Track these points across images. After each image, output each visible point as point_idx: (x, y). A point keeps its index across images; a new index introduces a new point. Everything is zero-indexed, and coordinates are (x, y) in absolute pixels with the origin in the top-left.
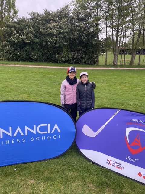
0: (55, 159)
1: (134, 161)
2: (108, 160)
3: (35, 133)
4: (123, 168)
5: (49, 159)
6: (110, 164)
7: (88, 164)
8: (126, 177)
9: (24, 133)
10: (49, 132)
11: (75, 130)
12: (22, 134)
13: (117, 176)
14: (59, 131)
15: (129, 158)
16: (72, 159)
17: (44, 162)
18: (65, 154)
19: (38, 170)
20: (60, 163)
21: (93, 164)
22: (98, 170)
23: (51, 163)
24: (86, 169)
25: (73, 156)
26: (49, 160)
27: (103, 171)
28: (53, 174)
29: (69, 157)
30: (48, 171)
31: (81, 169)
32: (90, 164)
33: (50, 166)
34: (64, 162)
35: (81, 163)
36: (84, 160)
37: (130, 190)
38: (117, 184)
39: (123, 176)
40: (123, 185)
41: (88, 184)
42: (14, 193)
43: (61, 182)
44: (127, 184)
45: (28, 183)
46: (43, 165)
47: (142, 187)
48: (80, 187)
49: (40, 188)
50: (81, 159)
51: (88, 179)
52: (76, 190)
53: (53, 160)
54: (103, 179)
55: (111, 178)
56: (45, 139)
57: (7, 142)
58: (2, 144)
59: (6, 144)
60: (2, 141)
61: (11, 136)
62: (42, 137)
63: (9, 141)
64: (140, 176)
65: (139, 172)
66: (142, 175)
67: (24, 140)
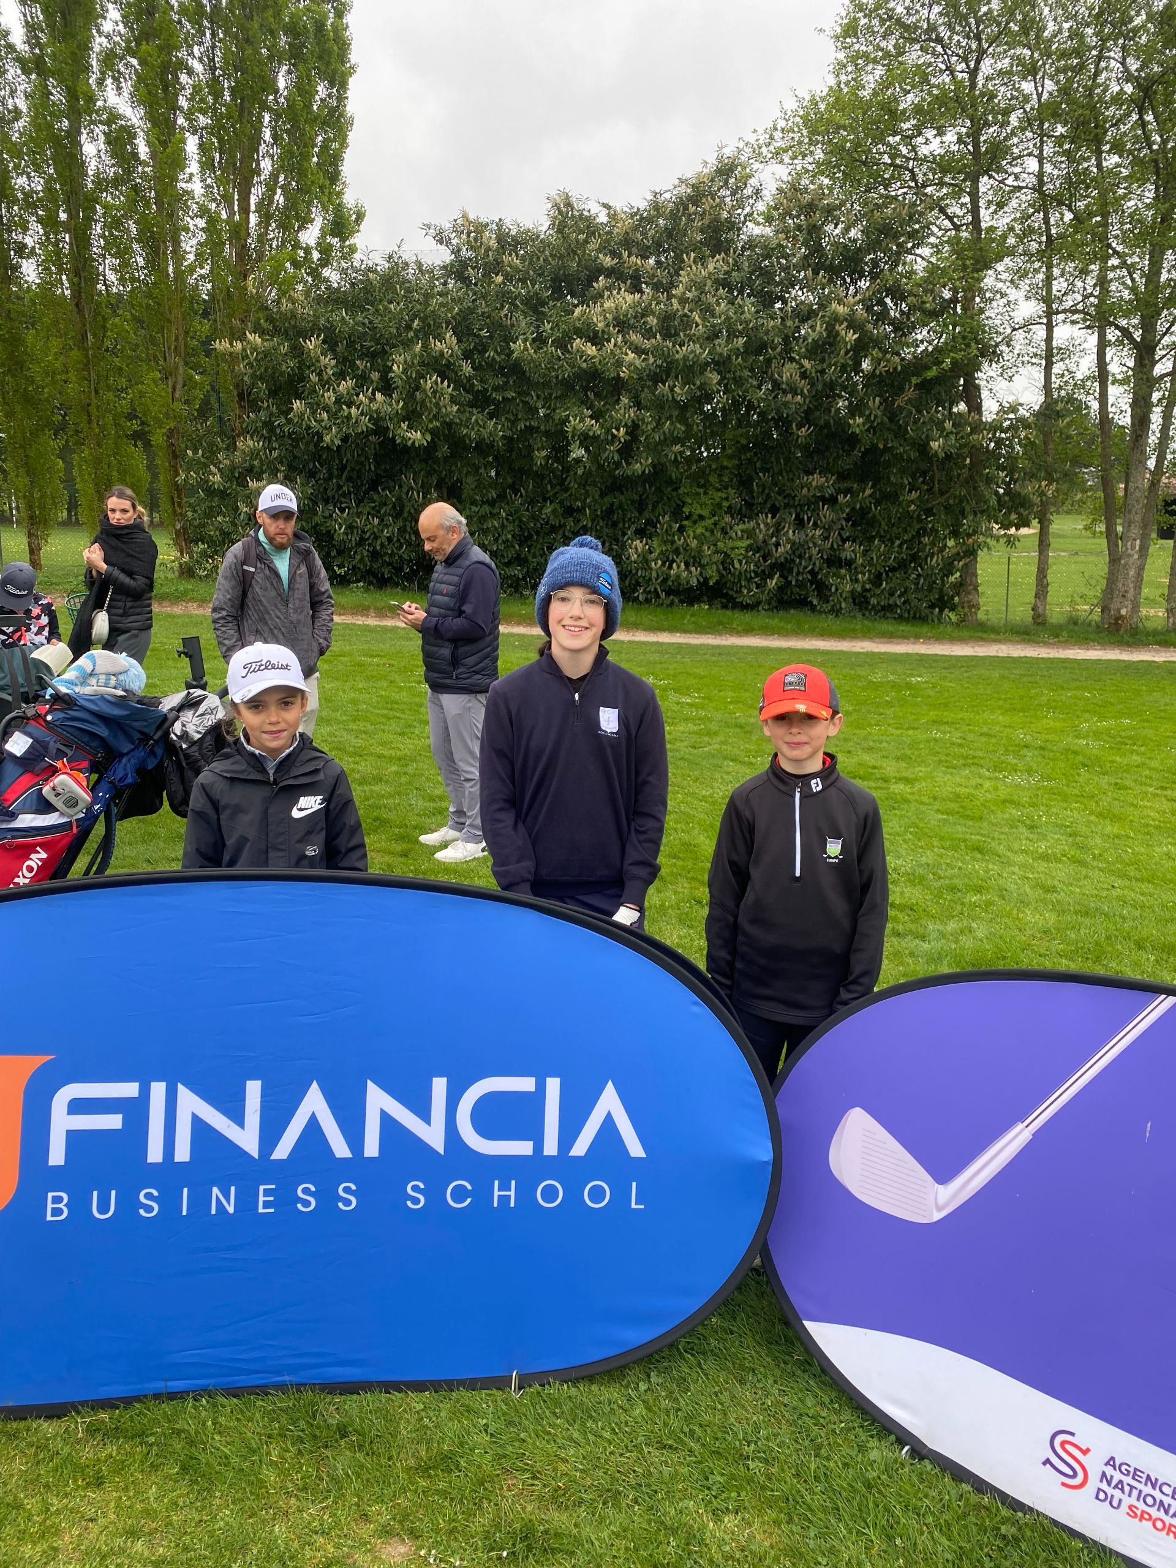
0: (591, 1379)
2: (1060, 1440)
3: (440, 1147)
5: (542, 1378)
6: (1073, 1476)
7: (874, 1455)
9: (355, 1138)
10: (551, 1148)
11: (765, 1153)
12: (341, 1149)
14: (635, 1149)
16: (733, 1397)
17: (499, 1393)
18: (678, 1349)
19: (446, 1457)
20: (626, 1423)
21: (922, 1458)
22: (965, 1527)
23: (554, 1414)
24: (855, 1503)
25: (743, 1368)
26: (543, 1386)
27: (1004, 1537)
28: (567, 1508)
29: (706, 1375)
30: (530, 1481)
31: (808, 1498)
32: (896, 1461)
33: (549, 1433)
34: (667, 1412)
35: (807, 1443)
36: (835, 1418)
45: (362, 1560)
46: (493, 1427)
50: (809, 1402)
53: (574, 1390)
56: (512, 1204)
57: (217, 1197)
58: (184, 1213)
59: (213, 1212)
60: (185, 1190)
61: (255, 1154)
62: (496, 1182)
63: (233, 1189)
67: (348, 1197)
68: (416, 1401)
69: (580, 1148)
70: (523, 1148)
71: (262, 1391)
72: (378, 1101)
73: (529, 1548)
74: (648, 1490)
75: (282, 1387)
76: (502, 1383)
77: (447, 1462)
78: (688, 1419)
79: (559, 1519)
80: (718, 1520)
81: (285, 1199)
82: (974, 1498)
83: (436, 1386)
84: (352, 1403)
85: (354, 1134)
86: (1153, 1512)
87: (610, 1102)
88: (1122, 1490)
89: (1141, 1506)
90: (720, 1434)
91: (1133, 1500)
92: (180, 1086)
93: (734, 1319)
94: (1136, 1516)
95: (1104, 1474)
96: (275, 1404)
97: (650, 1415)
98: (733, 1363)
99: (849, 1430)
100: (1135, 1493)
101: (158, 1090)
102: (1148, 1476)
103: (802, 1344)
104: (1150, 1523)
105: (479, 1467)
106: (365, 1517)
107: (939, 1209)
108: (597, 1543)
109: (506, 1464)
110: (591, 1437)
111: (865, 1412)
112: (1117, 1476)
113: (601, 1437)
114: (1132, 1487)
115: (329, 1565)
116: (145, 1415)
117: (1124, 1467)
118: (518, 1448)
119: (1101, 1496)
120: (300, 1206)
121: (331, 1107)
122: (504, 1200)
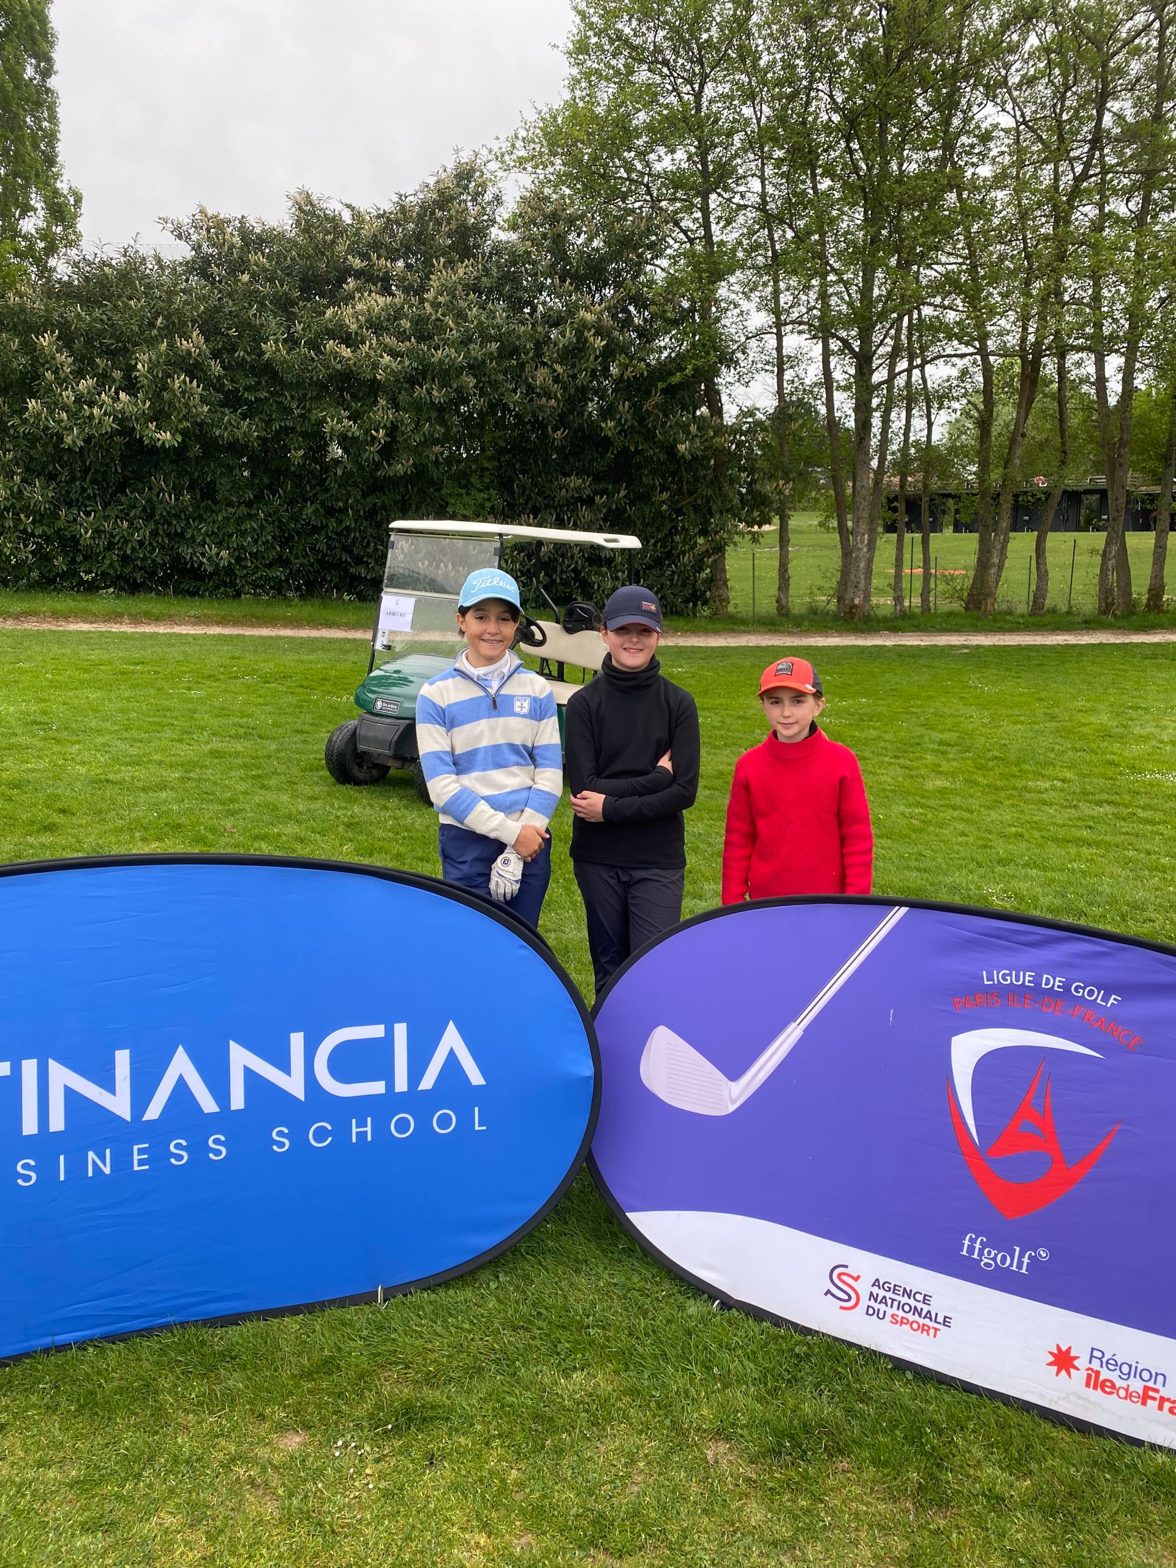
0: (446, 1284)
1: (1020, 1264)
2: (837, 1273)
3: (300, 1094)
4: (946, 1321)
5: (405, 1289)
6: (848, 1300)
7: (692, 1311)
8: (969, 1388)
9: (221, 1091)
10: (401, 1084)
11: (587, 1070)
12: (208, 1104)
13: (902, 1388)
14: (476, 1077)
15: (981, 1253)
16: (571, 1284)
17: (366, 1308)
18: (521, 1253)
19: (325, 1363)
20: (482, 1316)
21: (730, 1309)
22: (767, 1353)
23: (419, 1316)
24: (679, 1348)
25: (577, 1261)
26: (405, 1295)
27: (798, 1355)
28: (438, 1387)
29: (547, 1270)
30: (404, 1371)
31: (641, 1350)
32: (709, 1313)
33: (416, 1331)
34: (517, 1302)
35: (636, 1310)
36: (656, 1289)
37: (1001, 1468)
38: (905, 1437)
39: (942, 1380)
40: (949, 1442)
41: (696, 1445)
42: (169, 1520)
43: (500, 1436)
44: (974, 1431)
45: (262, 1452)
46: (365, 1333)
47: (1085, 1451)
48: (641, 1464)
49: (354, 1480)
50: (635, 1279)
51: (699, 1409)
52: (612, 1482)
53: (433, 1297)
54: (806, 1408)
55: (862, 1401)
56: (369, 1139)
57: (94, 1162)
58: (62, 1178)
59: (90, 1174)
60: (62, 1157)
61: (127, 1117)
62: (354, 1121)
63: (108, 1151)
64: (1063, 1372)
65: (1058, 1347)
66: (1075, 1363)
67: (218, 1148)
68: (292, 1324)
69: (427, 1082)
70: (377, 1088)
71: (146, 1333)
72: (240, 1058)
73: (410, 1420)
74: (507, 1361)
75: (168, 1327)
76: (369, 1298)
77: (328, 1366)
78: (535, 1304)
79: (432, 1395)
80: (567, 1376)
81: (158, 1156)
82: (773, 1330)
83: (309, 1308)
84: (232, 1333)
85: (219, 1088)
86: (910, 1317)
87: (452, 1039)
88: (886, 1304)
89: (901, 1313)
90: (563, 1313)
91: (894, 1310)
92: (51, 1061)
93: (566, 1223)
94: (897, 1322)
95: (871, 1294)
96: (160, 1342)
97: (502, 1307)
98: (568, 1258)
99: (669, 1296)
100: (896, 1304)
101: (29, 1067)
102: (905, 1290)
103: (626, 1236)
104: (908, 1326)
105: (357, 1365)
106: (262, 1417)
107: (733, 1102)
108: (467, 1408)
109: (379, 1359)
110: (453, 1330)
111: (682, 1280)
112: (882, 1293)
113: (461, 1328)
114: (893, 1300)
115: (233, 1460)
116: (37, 1370)
117: (886, 1285)
118: (389, 1346)
119: (870, 1312)
120: (173, 1161)
121: (197, 1069)
122: (362, 1136)
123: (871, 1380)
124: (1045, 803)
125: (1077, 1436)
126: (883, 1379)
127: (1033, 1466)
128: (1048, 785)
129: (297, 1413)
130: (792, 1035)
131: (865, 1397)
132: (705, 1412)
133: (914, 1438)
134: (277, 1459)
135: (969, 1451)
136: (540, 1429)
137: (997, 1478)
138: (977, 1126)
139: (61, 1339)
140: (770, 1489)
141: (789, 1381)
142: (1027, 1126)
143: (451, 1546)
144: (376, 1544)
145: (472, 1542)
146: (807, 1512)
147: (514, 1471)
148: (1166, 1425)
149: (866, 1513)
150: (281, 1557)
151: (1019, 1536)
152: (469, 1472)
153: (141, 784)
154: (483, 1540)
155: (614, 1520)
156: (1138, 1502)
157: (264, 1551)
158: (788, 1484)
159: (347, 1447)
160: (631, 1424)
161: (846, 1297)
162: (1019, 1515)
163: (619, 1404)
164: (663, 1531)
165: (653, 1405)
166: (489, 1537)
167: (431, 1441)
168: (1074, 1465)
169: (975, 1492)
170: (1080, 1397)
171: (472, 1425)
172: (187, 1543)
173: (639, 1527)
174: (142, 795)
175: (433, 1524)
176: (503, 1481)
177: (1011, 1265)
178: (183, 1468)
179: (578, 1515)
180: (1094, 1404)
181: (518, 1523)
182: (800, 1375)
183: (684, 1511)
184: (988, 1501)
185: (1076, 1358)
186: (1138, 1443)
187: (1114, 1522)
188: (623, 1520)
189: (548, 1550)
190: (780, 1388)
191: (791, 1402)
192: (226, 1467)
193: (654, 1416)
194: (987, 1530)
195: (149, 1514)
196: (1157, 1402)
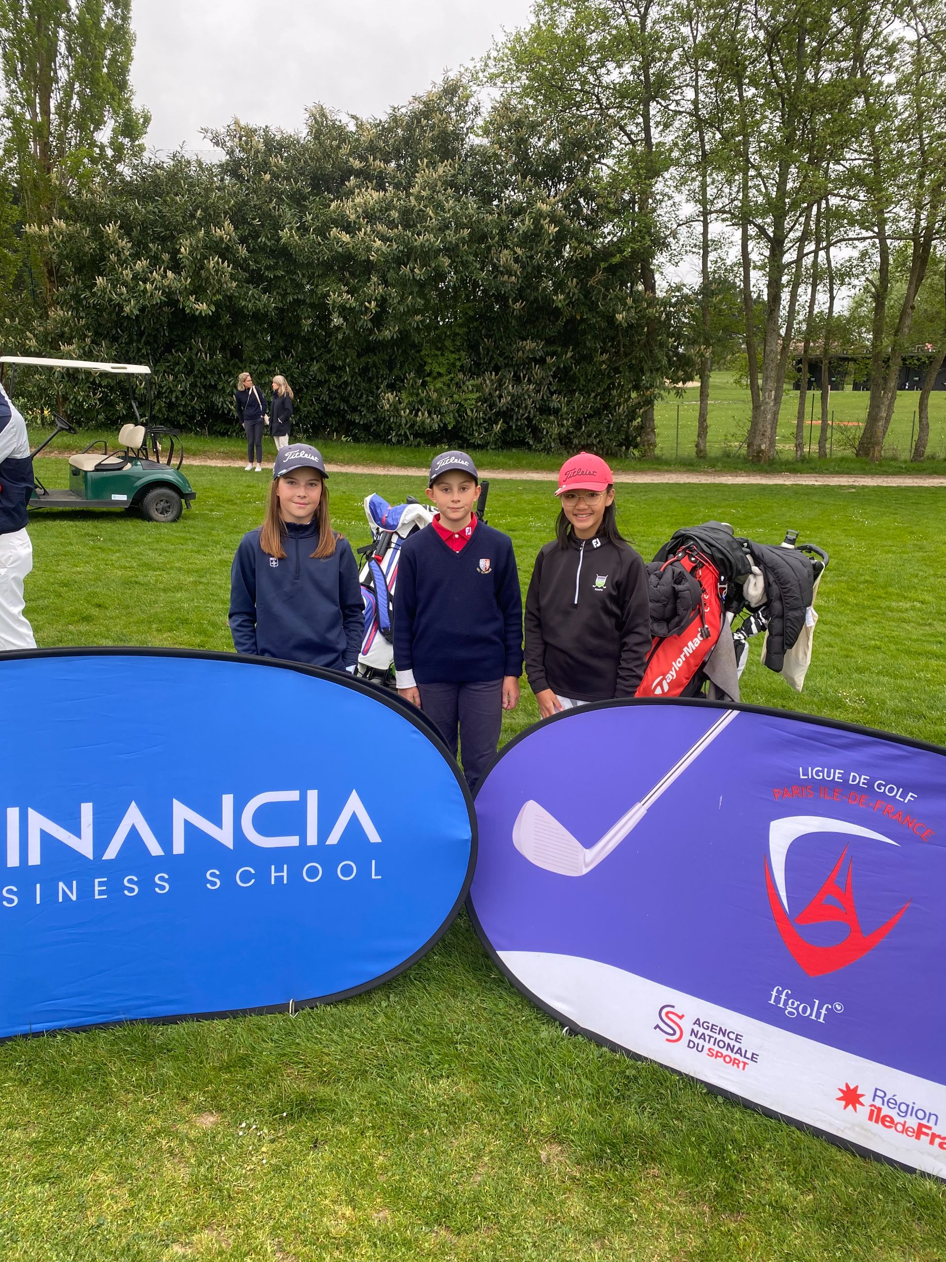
0: (347, 1001)
1: (818, 1015)
2: (666, 1012)
3: (229, 843)
4: (754, 1057)
5: (312, 1003)
6: (674, 1035)
7: (544, 1034)
8: (769, 1114)
9: (165, 839)
10: (312, 839)
11: (465, 833)
12: (155, 849)
13: (713, 1110)
14: (374, 837)
15: (786, 1003)
16: (448, 1007)
17: (279, 1016)
18: (410, 978)
19: (241, 1059)
20: (372, 1028)
21: (576, 1035)
22: (603, 1073)
23: (320, 1025)
24: (529, 1065)
25: (456, 987)
26: (312, 1008)
27: (628, 1077)
28: (329, 1083)
29: (429, 994)
30: (304, 1070)
31: (497, 1063)
32: (558, 1037)
33: (316, 1038)
34: (401, 1019)
35: (498, 1031)
36: (518, 1014)
37: (789, 1183)
38: (710, 1152)
39: (748, 1106)
40: (747, 1158)
41: (533, 1145)
42: (102, 1178)
43: (373, 1127)
44: (770, 1150)
45: (182, 1128)
46: (276, 1037)
47: (864, 1174)
48: (486, 1159)
49: (252, 1156)
50: (501, 1005)
51: (540, 1116)
52: (460, 1172)
53: (334, 1010)
54: (629, 1121)
55: (677, 1119)
56: (285, 882)
57: (63, 889)
58: (38, 902)
59: (61, 900)
60: (38, 886)
61: (91, 857)
62: (273, 867)
63: (74, 883)
64: (850, 1107)
65: (847, 1086)
66: (861, 1099)
67: (162, 884)
68: (219, 1025)
69: (334, 838)
70: (293, 841)
71: (104, 1026)
72: (181, 813)
73: (302, 1110)
74: (387, 1068)
75: (119, 1023)
76: (282, 1009)
77: (244, 1062)
78: (415, 1022)
79: (323, 1091)
80: (434, 1082)
81: (114, 888)
82: (610, 1055)
83: (233, 1014)
84: (171, 1030)
85: (164, 836)
86: (724, 1052)
87: (354, 805)
88: (705, 1040)
89: (716, 1048)
90: (437, 1030)
91: (711, 1045)
92: (30, 810)
93: (451, 956)
94: (712, 1056)
95: (693, 1030)
96: (114, 1034)
97: (389, 1022)
98: (449, 985)
99: (527, 1021)
100: (712, 1040)
101: (13, 813)
102: (721, 1029)
103: (498, 969)
104: (722, 1059)
105: (266, 1063)
106: (185, 1099)
107: (587, 866)
108: (350, 1103)
109: (285, 1059)
110: (346, 1038)
111: (539, 1008)
112: (701, 1030)
113: (353, 1038)
114: (710, 1037)
115: (158, 1133)
116: (16, 1049)
117: (705, 1024)
118: (294, 1049)
119: (691, 1045)
120: (126, 892)
121: (146, 820)
122: (279, 879)
123: (687, 1101)
124: (904, 621)
125: (859, 1160)
126: (698, 1102)
127: (817, 1183)
128: (908, 605)
129: (214, 1098)
130: (637, 813)
131: (680, 1116)
132: (544, 1119)
133: (718, 1153)
134: (193, 1134)
135: (763, 1167)
136: (406, 1124)
137: (784, 1191)
138: (788, 897)
139: (37, 1027)
140: (590, 1187)
141: (617, 1098)
142: (830, 900)
143: (322, 1214)
144: (262, 1209)
145: (340, 1213)
146: (618, 1208)
147: (381, 1158)
148: (935, 1157)
149: (669, 1213)
150: (185, 1214)
151: (797, 1242)
152: (344, 1156)
153: (162, 586)
154: (348, 1212)
155: (457, 1203)
156: (904, 1221)
157: (173, 1208)
158: (606, 1183)
159: (250, 1128)
160: (482, 1125)
161: (672, 1032)
162: (799, 1224)
163: (473, 1108)
164: (496, 1216)
165: (502, 1110)
166: (354, 1210)
167: (317, 1128)
168: (852, 1185)
169: (763, 1202)
170: (863, 1128)
171: (351, 1117)
172: (113, 1197)
173: (477, 1210)
174: (162, 594)
175: (310, 1196)
176: (370, 1164)
177: (811, 1014)
178: (119, 1137)
179: (428, 1197)
180: (875, 1135)
181: (378, 1200)
182: (628, 1093)
183: (516, 1200)
184: (774, 1210)
185: (862, 1095)
186: (911, 1170)
187: (881, 1236)
188: (465, 1204)
189: (400, 1225)
190: (609, 1103)
191: (617, 1115)
192: (152, 1137)
193: (502, 1119)
194: (770, 1234)
195: (88, 1171)
196: (929, 1138)
